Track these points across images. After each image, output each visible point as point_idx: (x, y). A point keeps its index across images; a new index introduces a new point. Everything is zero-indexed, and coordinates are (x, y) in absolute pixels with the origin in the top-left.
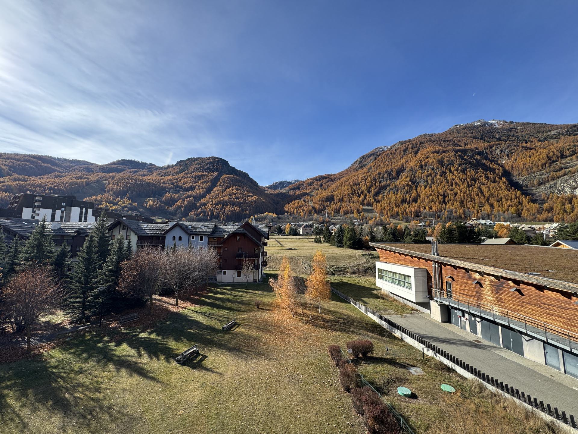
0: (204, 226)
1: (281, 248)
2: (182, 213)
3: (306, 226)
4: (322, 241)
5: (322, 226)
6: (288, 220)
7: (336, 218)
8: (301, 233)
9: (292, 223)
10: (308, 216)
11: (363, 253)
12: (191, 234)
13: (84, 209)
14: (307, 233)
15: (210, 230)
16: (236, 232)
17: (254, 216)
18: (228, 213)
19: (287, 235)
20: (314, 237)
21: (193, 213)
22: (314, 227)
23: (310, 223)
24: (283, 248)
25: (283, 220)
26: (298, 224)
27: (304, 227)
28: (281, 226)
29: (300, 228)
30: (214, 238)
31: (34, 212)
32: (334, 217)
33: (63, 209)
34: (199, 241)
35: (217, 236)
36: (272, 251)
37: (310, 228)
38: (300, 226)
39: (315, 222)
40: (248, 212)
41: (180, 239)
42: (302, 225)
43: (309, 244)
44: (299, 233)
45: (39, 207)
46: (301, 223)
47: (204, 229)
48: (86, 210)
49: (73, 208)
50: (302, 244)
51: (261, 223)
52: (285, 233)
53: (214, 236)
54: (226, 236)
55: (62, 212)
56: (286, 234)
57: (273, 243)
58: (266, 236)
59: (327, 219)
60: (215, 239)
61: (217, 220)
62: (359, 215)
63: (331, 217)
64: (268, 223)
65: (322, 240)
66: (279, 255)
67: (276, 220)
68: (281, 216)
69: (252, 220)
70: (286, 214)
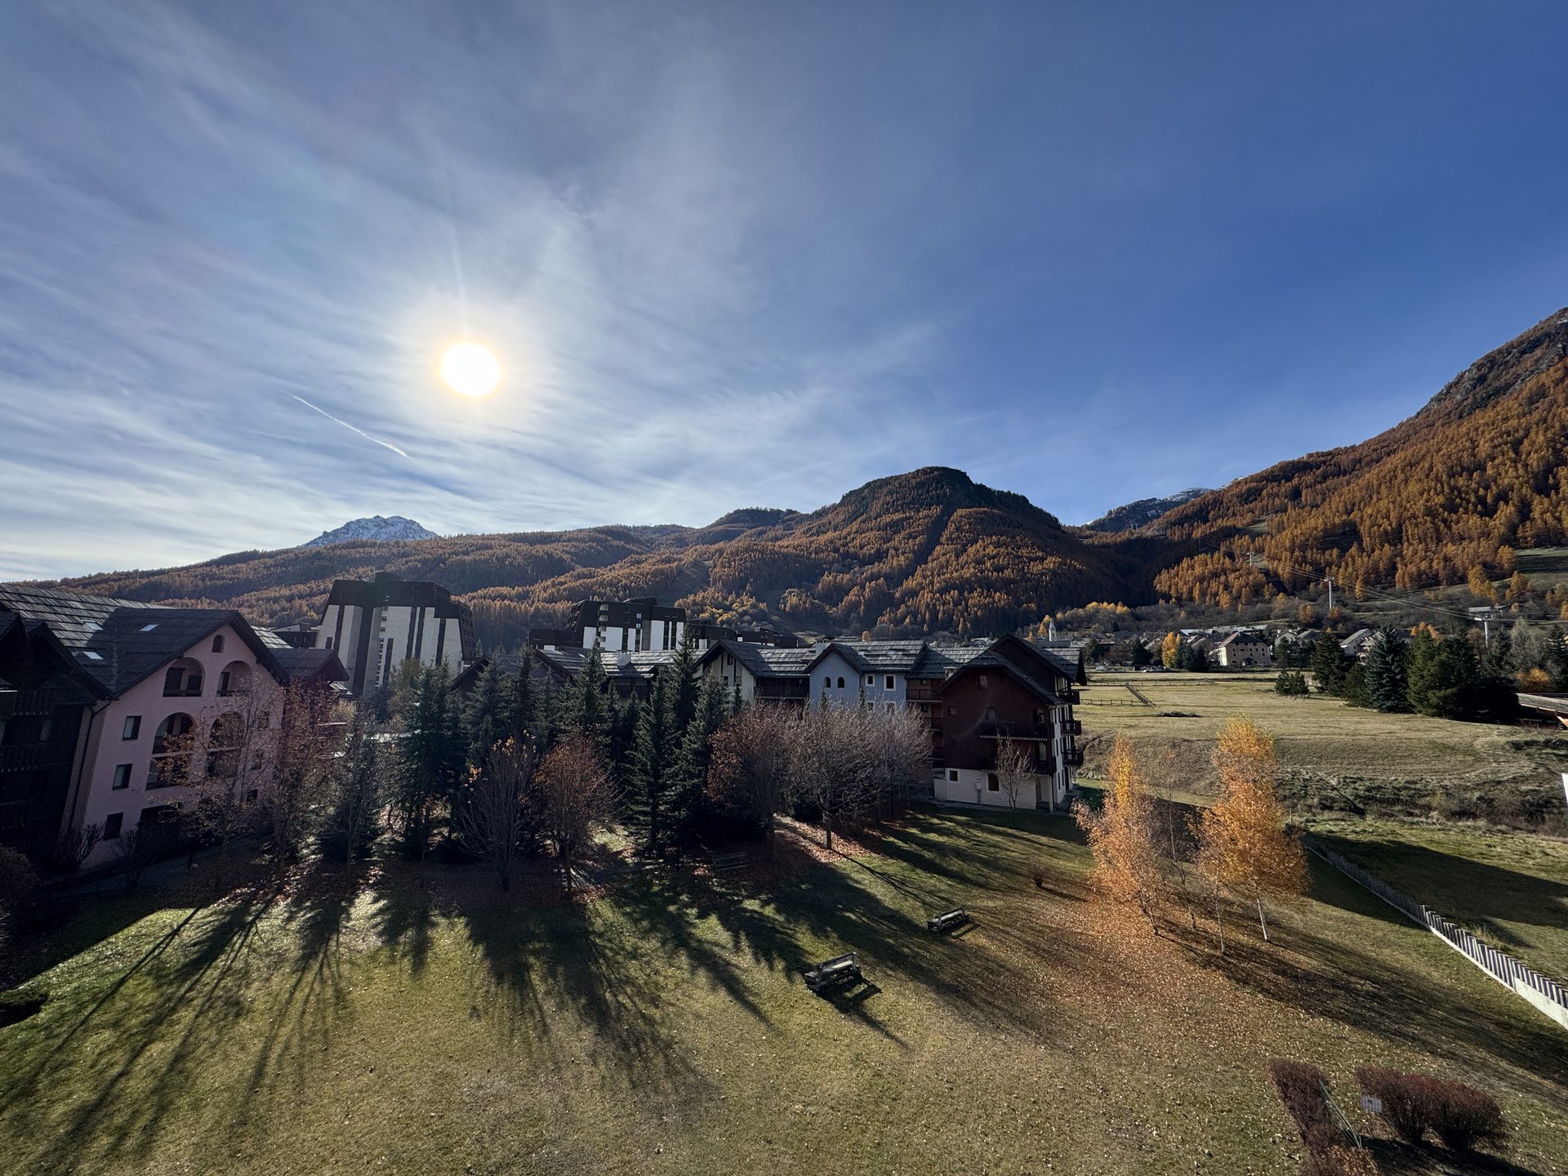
0: (896, 650)
1: (1140, 711)
2: (860, 620)
3: (1243, 639)
4: (1311, 689)
5: (1312, 635)
6: (1170, 623)
7: (1378, 603)
8: (1224, 661)
9: (1186, 632)
10: (1249, 603)
11: (1515, 738)
12: (864, 669)
13: (671, 623)
14: (1249, 661)
15: (911, 661)
16: (974, 663)
17: (1053, 616)
18: (976, 613)
19: (1167, 671)
20: (1276, 675)
21: (886, 618)
22: (1278, 642)
23: (1258, 627)
24: (1148, 711)
25: (1154, 622)
26: (1210, 631)
27: (1236, 641)
28: (1146, 643)
29: (1217, 646)
30: (922, 680)
31: (598, 634)
32: (1368, 599)
33: (638, 626)
34: (885, 689)
35: (931, 676)
36: (1109, 720)
37: (1260, 646)
38: (1217, 638)
39: (1282, 622)
40: (1033, 605)
41: (841, 683)
42: (1227, 635)
43: (1257, 700)
44: (1217, 662)
45: (605, 625)
46: (1222, 630)
47: (895, 657)
48: (674, 625)
49: (653, 621)
50: (1224, 700)
51: (1076, 634)
52: (1160, 663)
53: (922, 676)
54: (950, 675)
55: (638, 632)
56: (1167, 666)
57: (1115, 696)
58: (1073, 673)
59: (1332, 608)
60: (924, 682)
61: (946, 633)
62: (1496, 584)
63: (1351, 602)
64: (1100, 635)
65: (1312, 684)
66: (1132, 733)
67: (1129, 622)
68: (1144, 610)
69: (1047, 626)
70: (1161, 602)
